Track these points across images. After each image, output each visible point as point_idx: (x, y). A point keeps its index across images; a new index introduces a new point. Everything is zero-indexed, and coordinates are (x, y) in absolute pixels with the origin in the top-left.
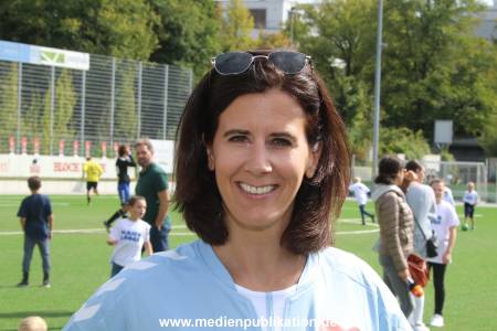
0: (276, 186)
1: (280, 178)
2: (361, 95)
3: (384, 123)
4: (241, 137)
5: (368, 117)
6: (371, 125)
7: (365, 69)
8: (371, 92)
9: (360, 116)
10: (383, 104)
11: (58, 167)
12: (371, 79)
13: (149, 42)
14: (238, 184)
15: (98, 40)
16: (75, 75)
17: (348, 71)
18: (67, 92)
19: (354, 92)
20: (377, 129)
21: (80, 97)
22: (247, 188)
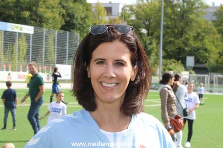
0: (117, 84)
1: (119, 80)
2: (154, 45)
3: (164, 58)
4: (102, 62)
5: (157, 55)
6: (158, 58)
7: (155, 33)
8: (158, 43)
9: (153, 54)
10: (164, 49)
11: (20, 77)
12: (158, 38)
13: (60, 22)
14: (101, 83)
15: (37, 21)
16: (27, 36)
17: (148, 34)
18: (24, 44)
19: (151, 44)
20: (161, 60)
21: (29, 46)
22: (104, 84)
